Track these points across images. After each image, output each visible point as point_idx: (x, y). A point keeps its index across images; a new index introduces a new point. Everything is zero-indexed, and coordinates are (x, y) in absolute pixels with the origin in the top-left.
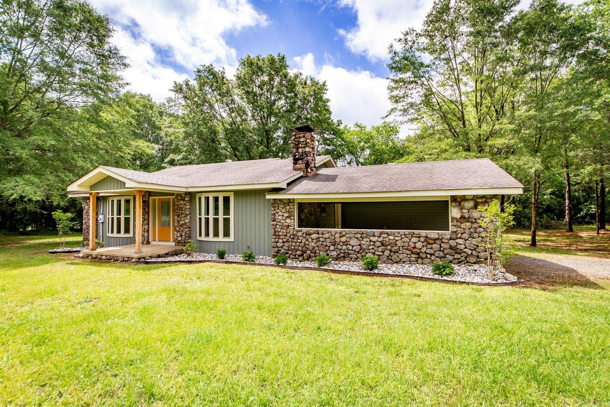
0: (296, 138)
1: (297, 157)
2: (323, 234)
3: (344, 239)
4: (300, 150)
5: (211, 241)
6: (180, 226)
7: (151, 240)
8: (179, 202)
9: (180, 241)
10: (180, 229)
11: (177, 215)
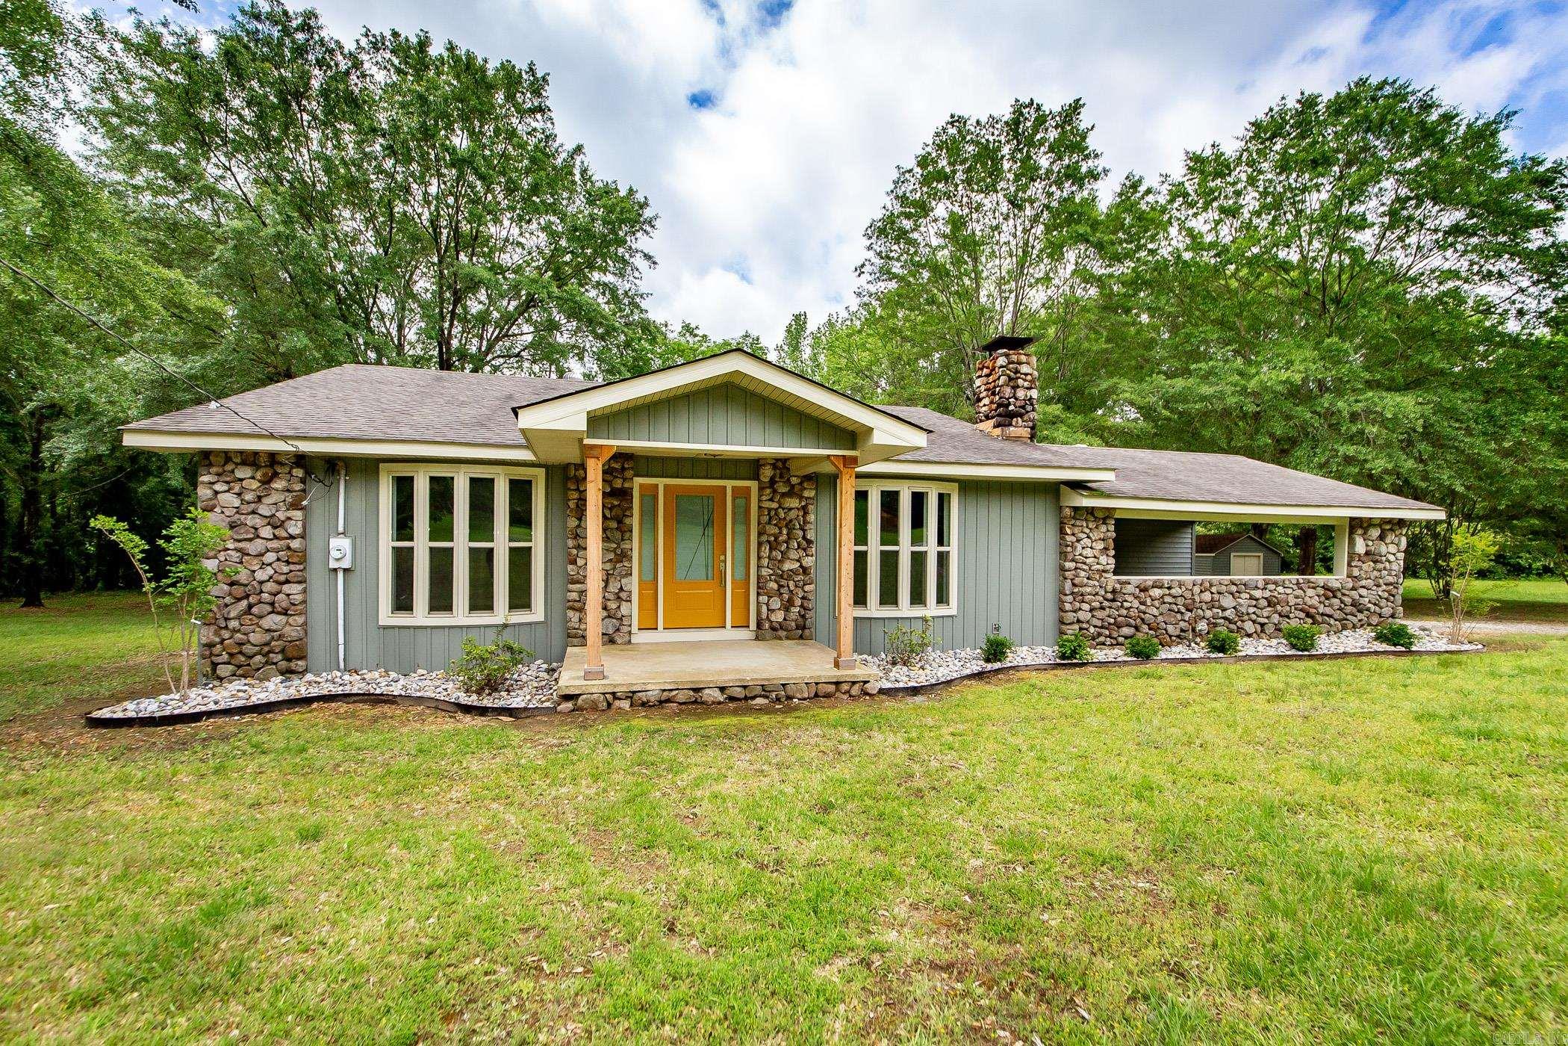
0: (1010, 363)
1: (1011, 408)
2: (1169, 588)
3: (1207, 596)
4: (1021, 394)
5: (870, 619)
6: (781, 577)
7: (635, 629)
8: (779, 502)
9: (780, 623)
10: (781, 586)
11: (769, 542)
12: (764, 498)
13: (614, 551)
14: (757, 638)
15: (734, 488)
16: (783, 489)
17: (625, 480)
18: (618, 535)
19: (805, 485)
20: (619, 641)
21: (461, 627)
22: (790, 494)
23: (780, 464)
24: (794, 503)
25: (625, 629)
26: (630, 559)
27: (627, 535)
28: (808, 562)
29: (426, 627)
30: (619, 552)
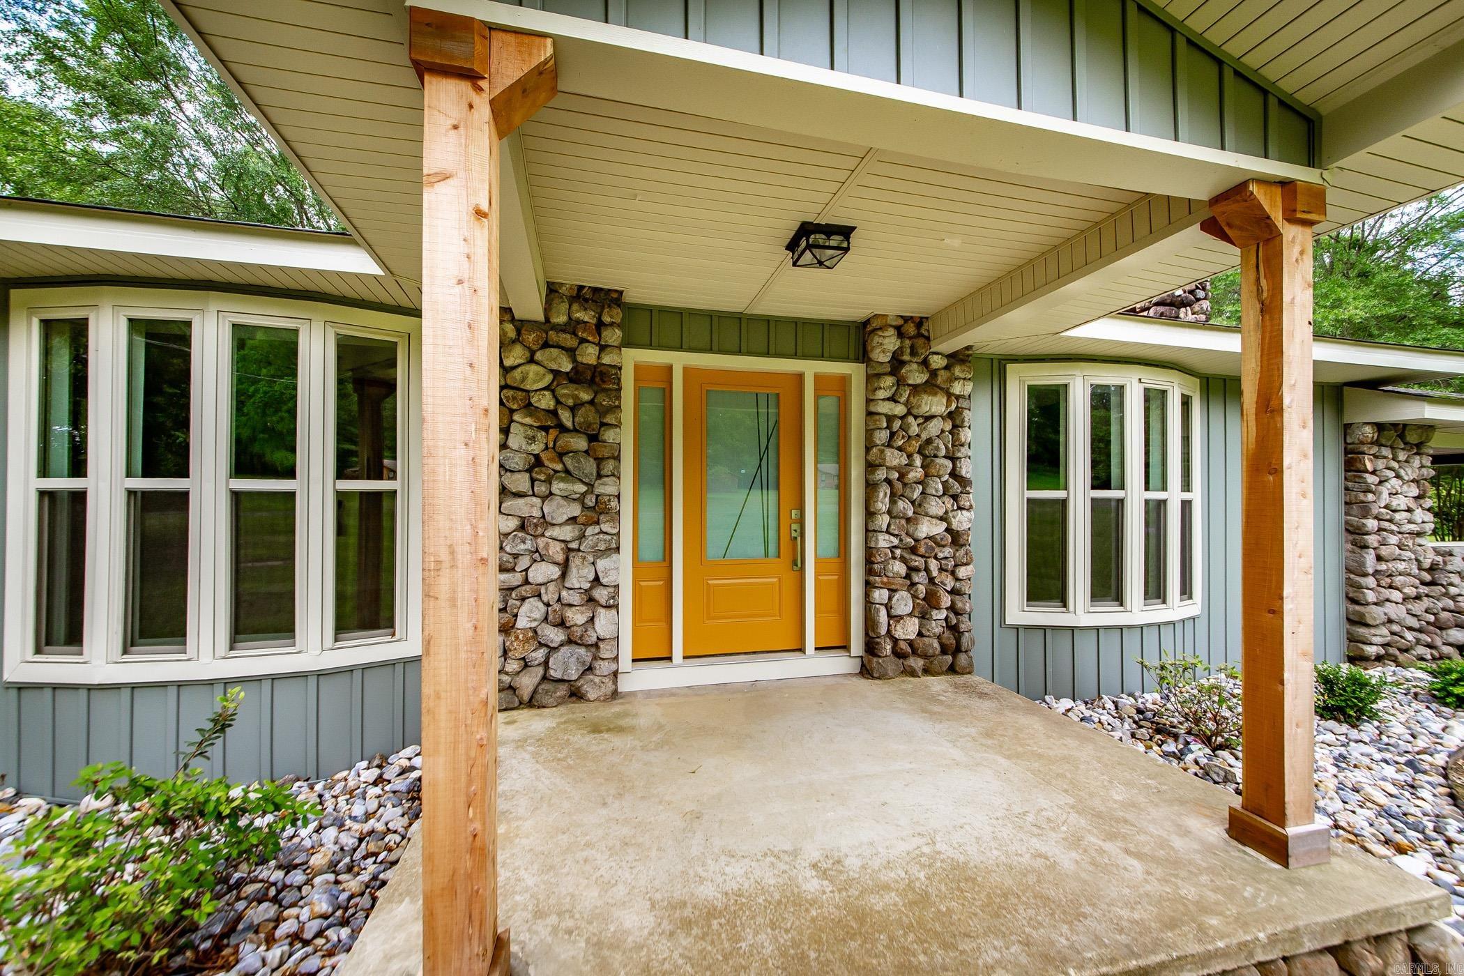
5: (1072, 629)
6: (913, 550)
7: (625, 662)
8: (906, 404)
9: (911, 643)
10: (912, 569)
11: (888, 481)
12: (881, 394)
13: (581, 499)
14: (866, 671)
15: (818, 378)
16: (917, 377)
17: (603, 348)
18: (590, 466)
19: (957, 371)
20: (592, 695)
21: (210, 683)
22: (931, 386)
23: (911, 329)
24: (935, 404)
25: (604, 667)
26: (616, 516)
27: (609, 466)
28: (961, 521)
29: (116, 687)
30: (590, 501)
